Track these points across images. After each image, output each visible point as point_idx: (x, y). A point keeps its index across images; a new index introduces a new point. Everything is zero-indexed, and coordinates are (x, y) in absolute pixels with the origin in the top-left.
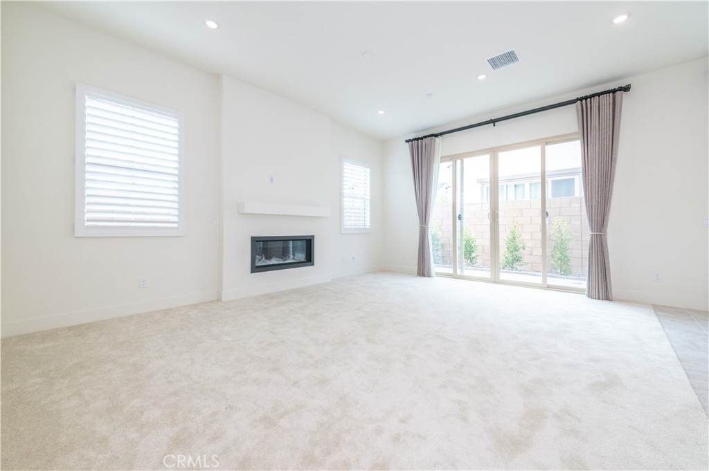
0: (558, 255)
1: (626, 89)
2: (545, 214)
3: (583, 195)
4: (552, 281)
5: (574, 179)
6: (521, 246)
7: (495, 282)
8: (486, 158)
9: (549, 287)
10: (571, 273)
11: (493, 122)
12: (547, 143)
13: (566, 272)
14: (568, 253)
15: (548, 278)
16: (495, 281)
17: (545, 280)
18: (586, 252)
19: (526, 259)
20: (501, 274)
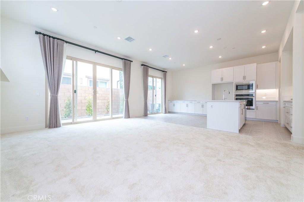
1: (132, 61)
4: (114, 116)
15: (113, 116)
16: (95, 120)
20: (97, 117)
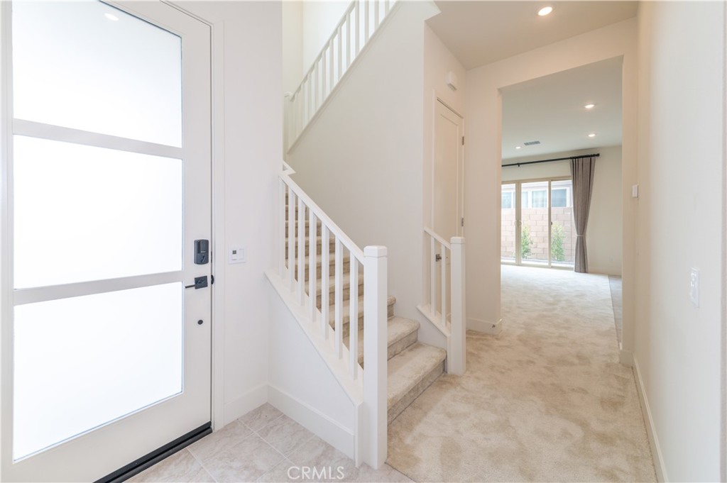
0: (556, 247)
2: (550, 224)
3: (572, 206)
5: (565, 190)
6: (529, 241)
7: (519, 265)
8: (514, 186)
9: (552, 267)
10: (564, 260)
11: (519, 164)
12: (552, 180)
13: (561, 259)
14: (562, 247)
15: (552, 262)
17: (550, 263)
18: (574, 246)
19: (533, 250)
20: (522, 260)
